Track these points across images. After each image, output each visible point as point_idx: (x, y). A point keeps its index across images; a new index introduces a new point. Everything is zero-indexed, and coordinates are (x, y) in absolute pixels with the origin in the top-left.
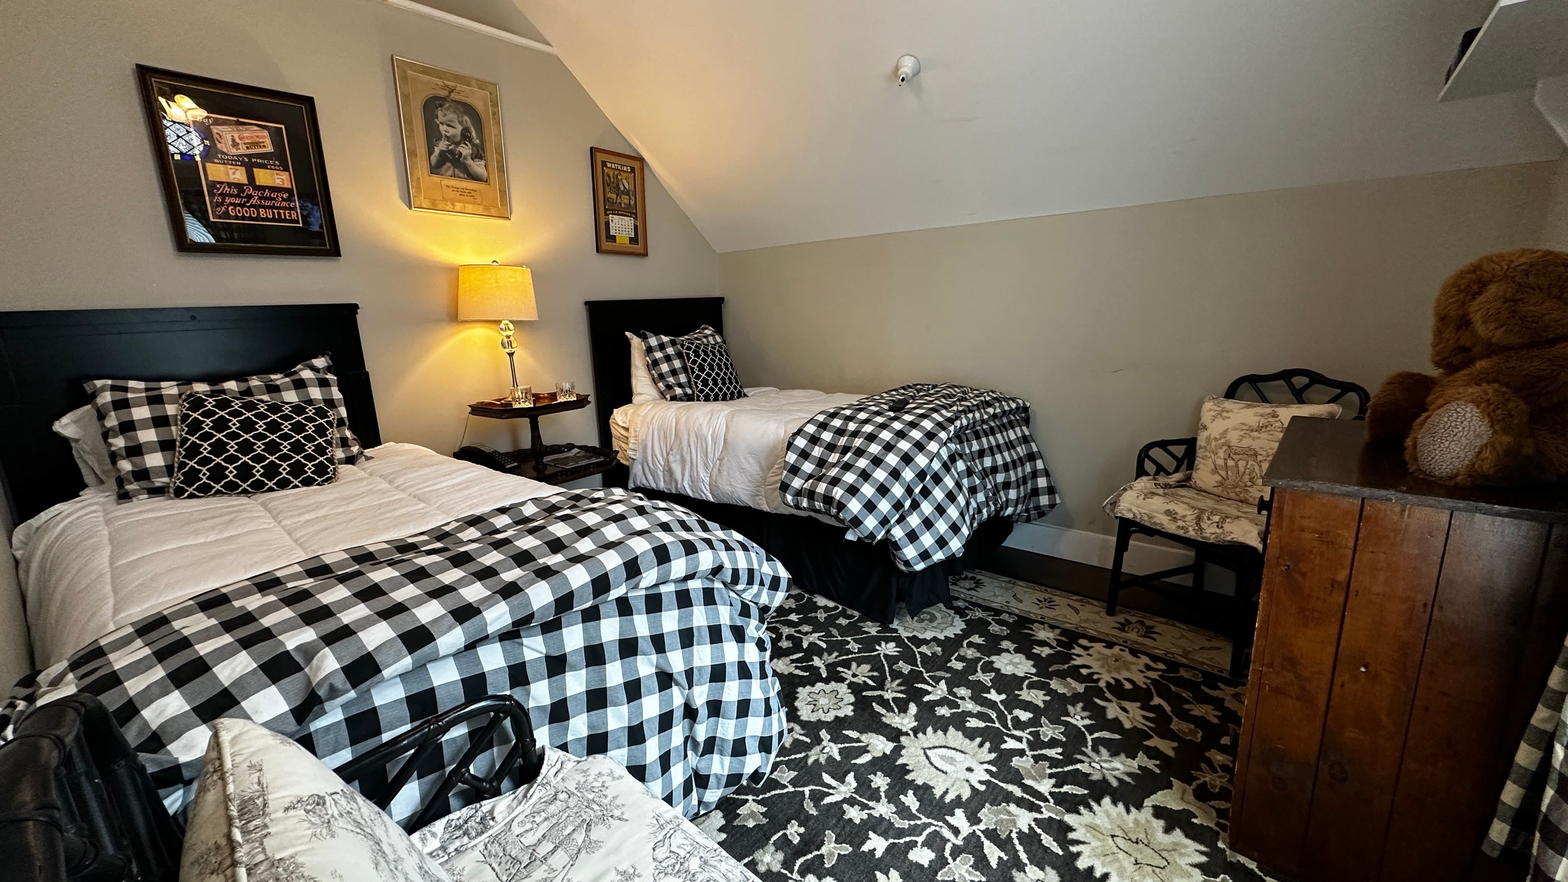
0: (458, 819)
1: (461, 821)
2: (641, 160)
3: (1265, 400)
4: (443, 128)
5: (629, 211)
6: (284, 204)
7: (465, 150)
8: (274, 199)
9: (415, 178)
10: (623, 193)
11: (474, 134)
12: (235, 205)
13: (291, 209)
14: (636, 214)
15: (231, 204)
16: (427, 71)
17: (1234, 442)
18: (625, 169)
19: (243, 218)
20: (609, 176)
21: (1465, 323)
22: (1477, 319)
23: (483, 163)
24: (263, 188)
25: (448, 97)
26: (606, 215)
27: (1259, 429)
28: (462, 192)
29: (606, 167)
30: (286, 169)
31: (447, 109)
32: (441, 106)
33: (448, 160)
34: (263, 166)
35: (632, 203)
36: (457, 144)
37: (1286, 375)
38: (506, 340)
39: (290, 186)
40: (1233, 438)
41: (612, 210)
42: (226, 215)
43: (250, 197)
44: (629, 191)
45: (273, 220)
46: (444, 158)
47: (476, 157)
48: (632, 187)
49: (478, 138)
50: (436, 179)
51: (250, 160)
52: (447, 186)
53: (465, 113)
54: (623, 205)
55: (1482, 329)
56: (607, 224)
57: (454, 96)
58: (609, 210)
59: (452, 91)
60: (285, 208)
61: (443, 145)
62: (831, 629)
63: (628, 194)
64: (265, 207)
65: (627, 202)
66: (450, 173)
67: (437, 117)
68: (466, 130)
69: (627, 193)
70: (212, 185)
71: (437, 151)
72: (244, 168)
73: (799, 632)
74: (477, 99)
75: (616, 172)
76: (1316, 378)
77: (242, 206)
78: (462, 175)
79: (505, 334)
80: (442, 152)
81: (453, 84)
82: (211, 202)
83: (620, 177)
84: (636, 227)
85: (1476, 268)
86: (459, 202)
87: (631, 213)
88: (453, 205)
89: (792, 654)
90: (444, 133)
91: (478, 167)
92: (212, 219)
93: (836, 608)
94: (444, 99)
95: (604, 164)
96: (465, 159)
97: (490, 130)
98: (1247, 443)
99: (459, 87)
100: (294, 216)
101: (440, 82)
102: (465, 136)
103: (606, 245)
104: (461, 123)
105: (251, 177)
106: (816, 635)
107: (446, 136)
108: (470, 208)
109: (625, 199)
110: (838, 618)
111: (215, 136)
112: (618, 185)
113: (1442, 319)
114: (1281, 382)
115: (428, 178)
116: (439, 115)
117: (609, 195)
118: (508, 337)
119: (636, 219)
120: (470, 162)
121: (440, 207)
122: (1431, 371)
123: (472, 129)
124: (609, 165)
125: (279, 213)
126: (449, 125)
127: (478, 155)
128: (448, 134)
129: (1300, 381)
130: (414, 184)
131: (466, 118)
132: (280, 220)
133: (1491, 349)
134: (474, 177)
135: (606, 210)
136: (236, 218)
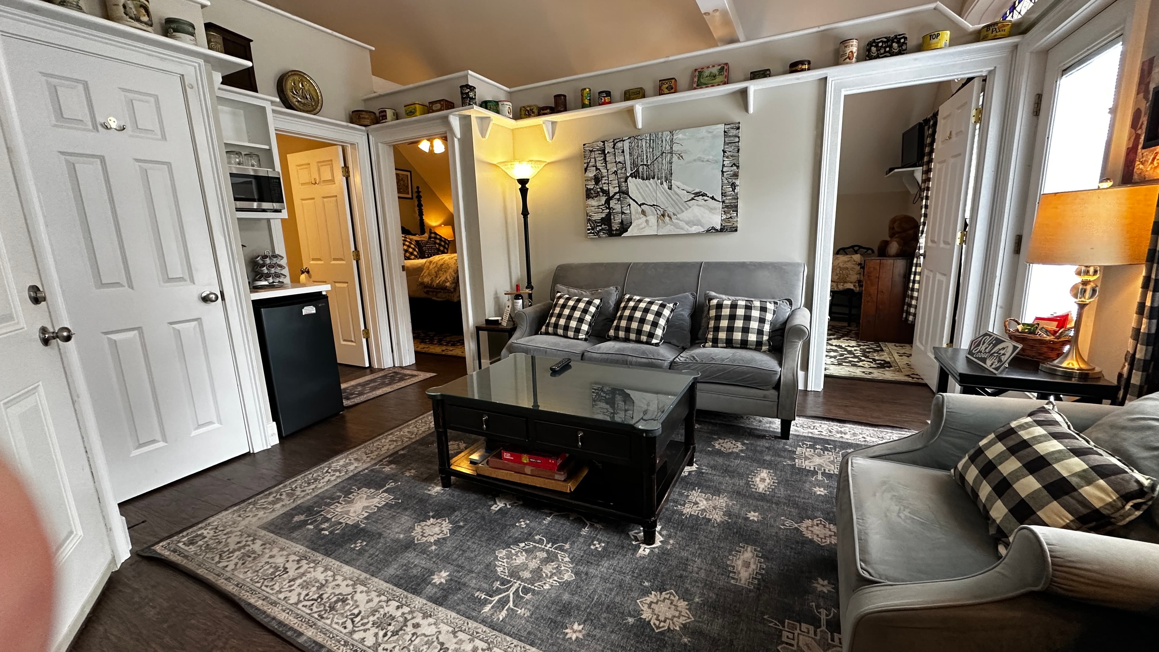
3: (847, 254)
17: (842, 266)
21: (893, 228)
22: (895, 227)
27: (848, 261)
37: (852, 247)
40: (841, 265)
55: (896, 229)
76: (860, 247)
85: (894, 218)
98: (845, 266)
113: (890, 228)
114: (851, 249)
122: (888, 239)
129: (856, 248)
133: (898, 233)
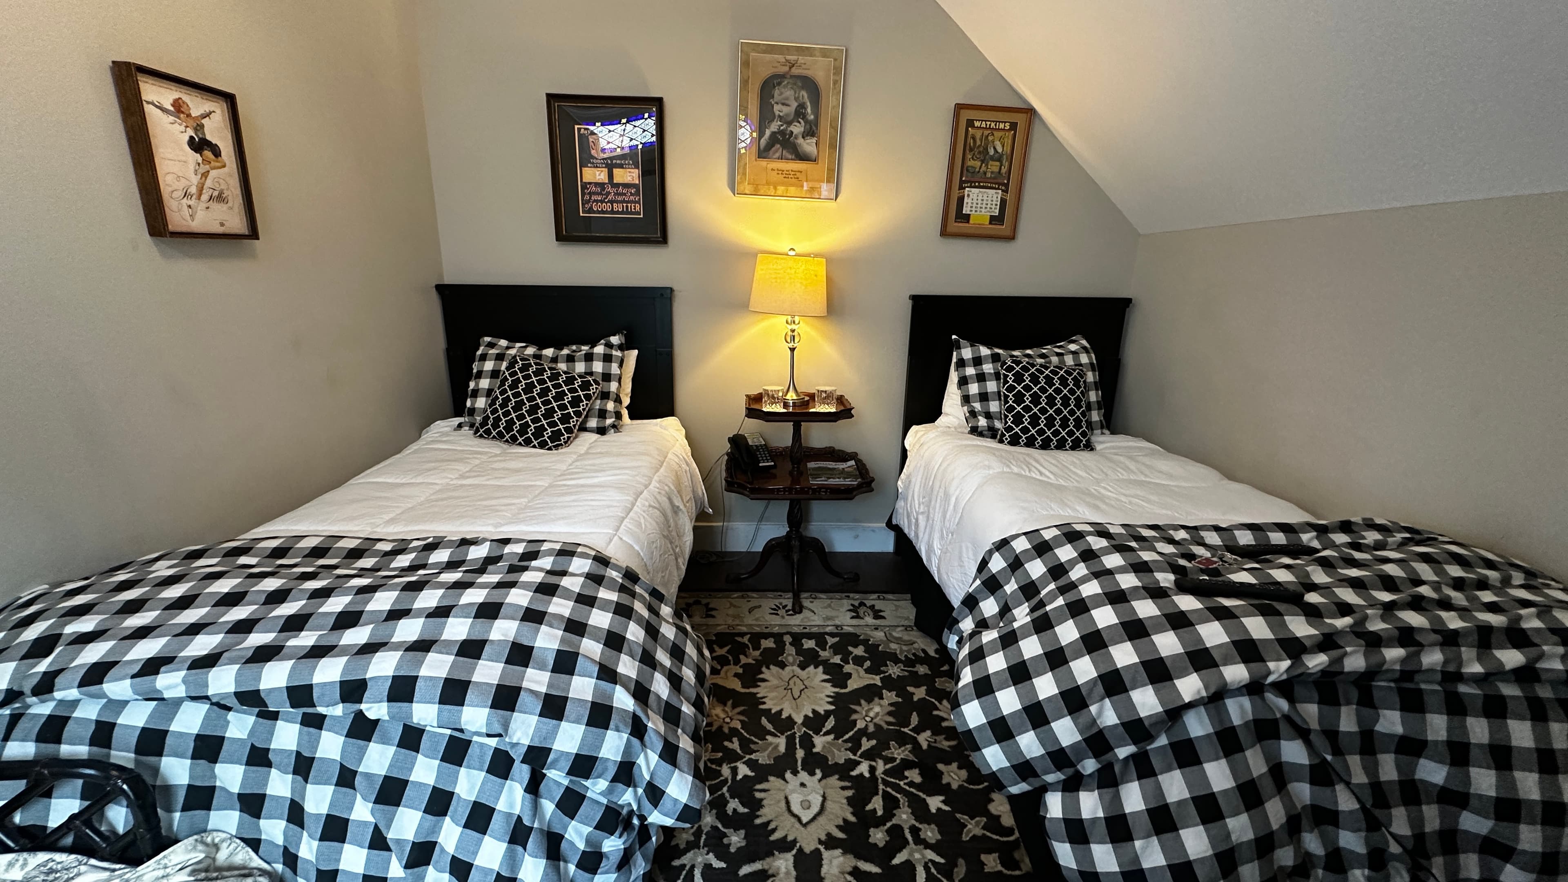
0: (59, 863)
1: (59, 866)
2: (1030, 112)
4: (777, 108)
5: (999, 183)
6: (632, 198)
7: (797, 129)
8: (625, 194)
9: (742, 163)
10: (992, 158)
11: (809, 110)
12: (597, 201)
13: (635, 202)
14: (1007, 185)
15: (595, 201)
16: (771, 49)
18: (1002, 126)
19: (603, 212)
20: (974, 138)
23: (814, 140)
24: (618, 185)
25: (787, 73)
26: (962, 188)
28: (786, 174)
29: (973, 126)
30: (638, 168)
31: (785, 87)
32: (779, 84)
33: (778, 141)
34: (621, 166)
35: (1004, 170)
36: (789, 123)
38: (790, 333)
39: (637, 182)
41: (971, 182)
42: (591, 210)
43: (609, 193)
44: (1001, 156)
45: (622, 213)
46: (774, 139)
47: (807, 136)
48: (1008, 149)
49: (813, 113)
50: (763, 163)
51: (612, 161)
52: (773, 170)
53: (803, 88)
54: (989, 175)
56: (961, 200)
57: (795, 71)
58: (965, 182)
59: (793, 66)
60: (632, 202)
61: (774, 126)
62: (961, 861)
63: (1000, 160)
64: (617, 202)
65: (996, 169)
66: (777, 155)
67: (773, 97)
68: (802, 106)
69: (999, 158)
70: (585, 186)
71: (768, 133)
72: (606, 170)
73: (915, 831)
74: (818, 69)
75: (986, 132)
77: (602, 202)
78: (790, 157)
79: (790, 327)
80: (773, 134)
81: (795, 58)
82: (582, 200)
83: (990, 138)
84: (1003, 202)
86: (783, 184)
87: (999, 184)
88: (775, 188)
89: (866, 860)
90: (777, 113)
91: (808, 146)
92: (581, 214)
93: (1009, 831)
94: (782, 76)
95: (970, 123)
96: (796, 138)
97: (829, 102)
99: (801, 60)
100: (638, 209)
101: (781, 58)
102: (800, 113)
103: (955, 226)
104: (796, 99)
105: (611, 176)
106: (930, 855)
107: (779, 116)
108: (792, 190)
109: (994, 166)
110: (989, 852)
111: (591, 144)
112: (986, 149)
115: (755, 163)
116: (776, 95)
117: (971, 163)
118: (793, 331)
119: (1006, 191)
120: (800, 141)
121: (762, 192)
123: (808, 104)
124: (977, 124)
125: (627, 207)
126: (783, 104)
127: (811, 132)
128: (781, 114)
130: (741, 170)
131: (804, 93)
132: (627, 213)
134: (802, 157)
135: (961, 182)
136: (599, 212)
